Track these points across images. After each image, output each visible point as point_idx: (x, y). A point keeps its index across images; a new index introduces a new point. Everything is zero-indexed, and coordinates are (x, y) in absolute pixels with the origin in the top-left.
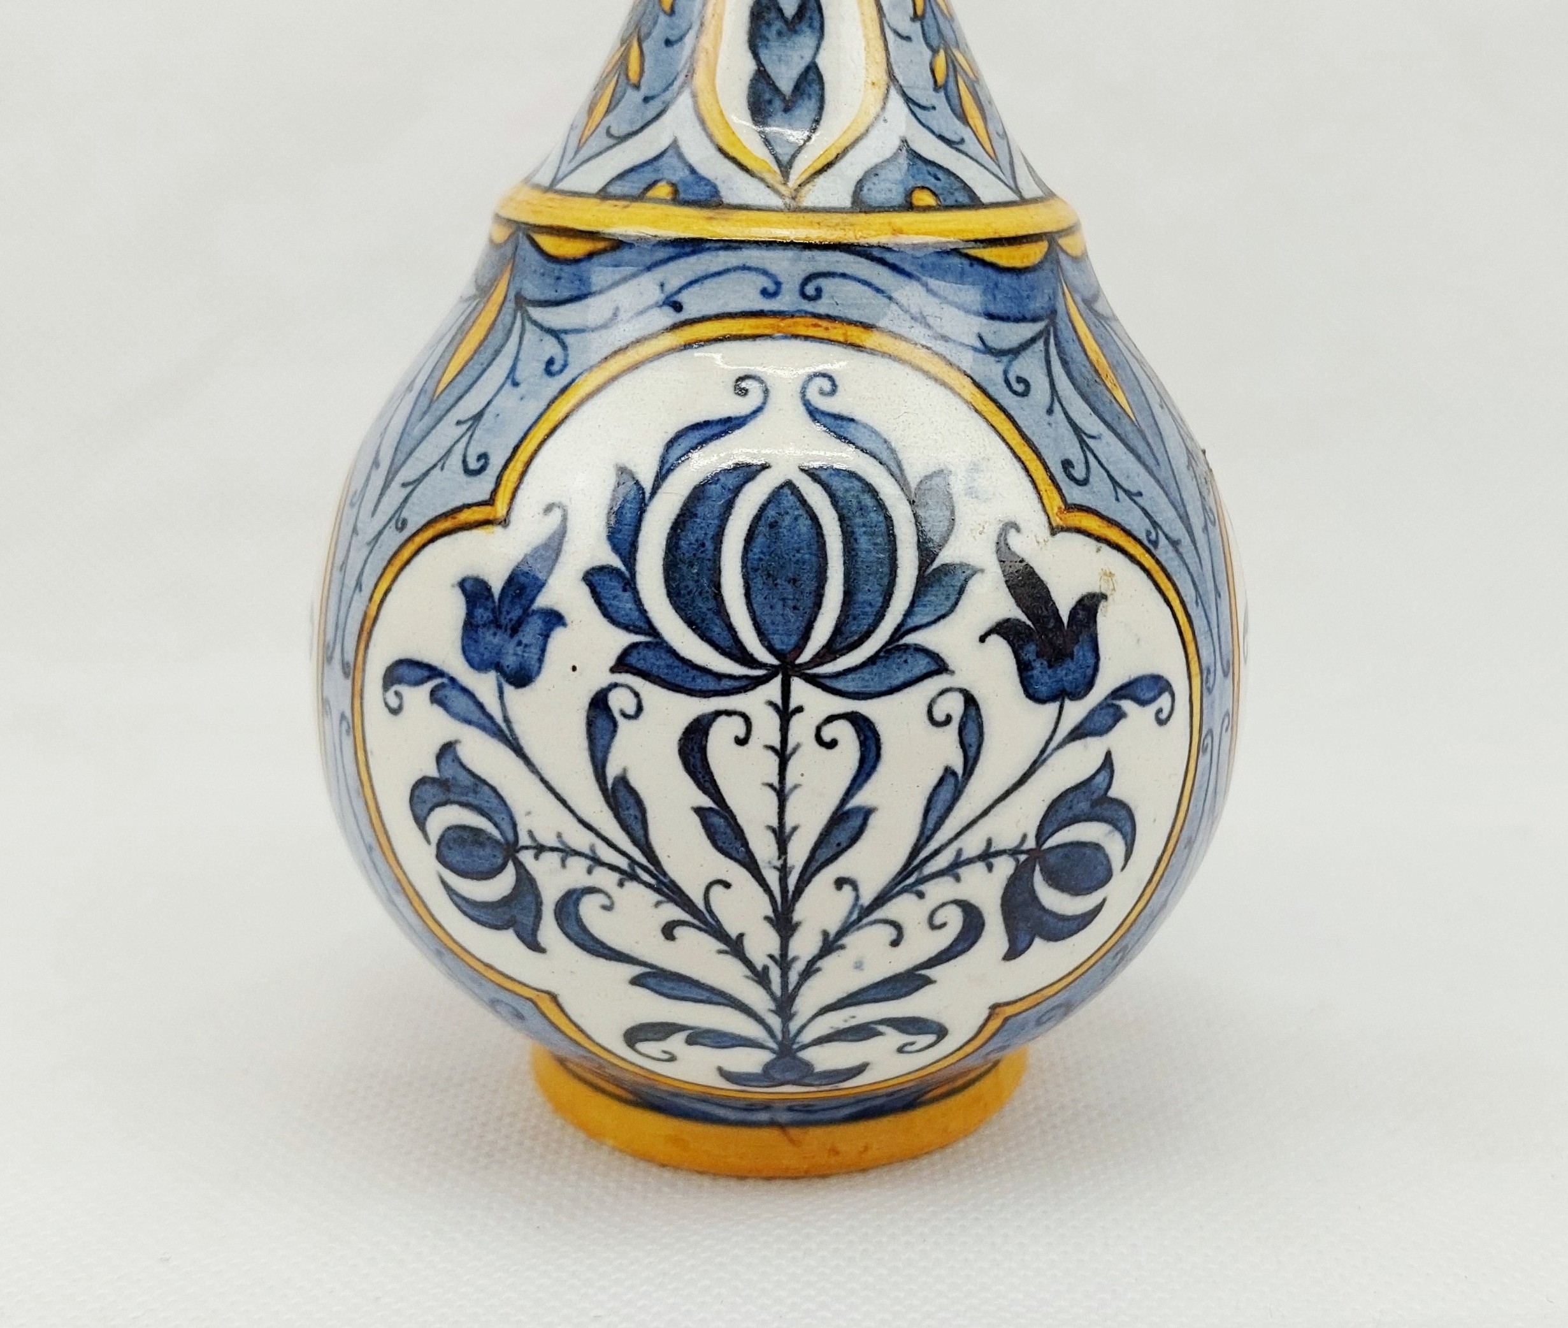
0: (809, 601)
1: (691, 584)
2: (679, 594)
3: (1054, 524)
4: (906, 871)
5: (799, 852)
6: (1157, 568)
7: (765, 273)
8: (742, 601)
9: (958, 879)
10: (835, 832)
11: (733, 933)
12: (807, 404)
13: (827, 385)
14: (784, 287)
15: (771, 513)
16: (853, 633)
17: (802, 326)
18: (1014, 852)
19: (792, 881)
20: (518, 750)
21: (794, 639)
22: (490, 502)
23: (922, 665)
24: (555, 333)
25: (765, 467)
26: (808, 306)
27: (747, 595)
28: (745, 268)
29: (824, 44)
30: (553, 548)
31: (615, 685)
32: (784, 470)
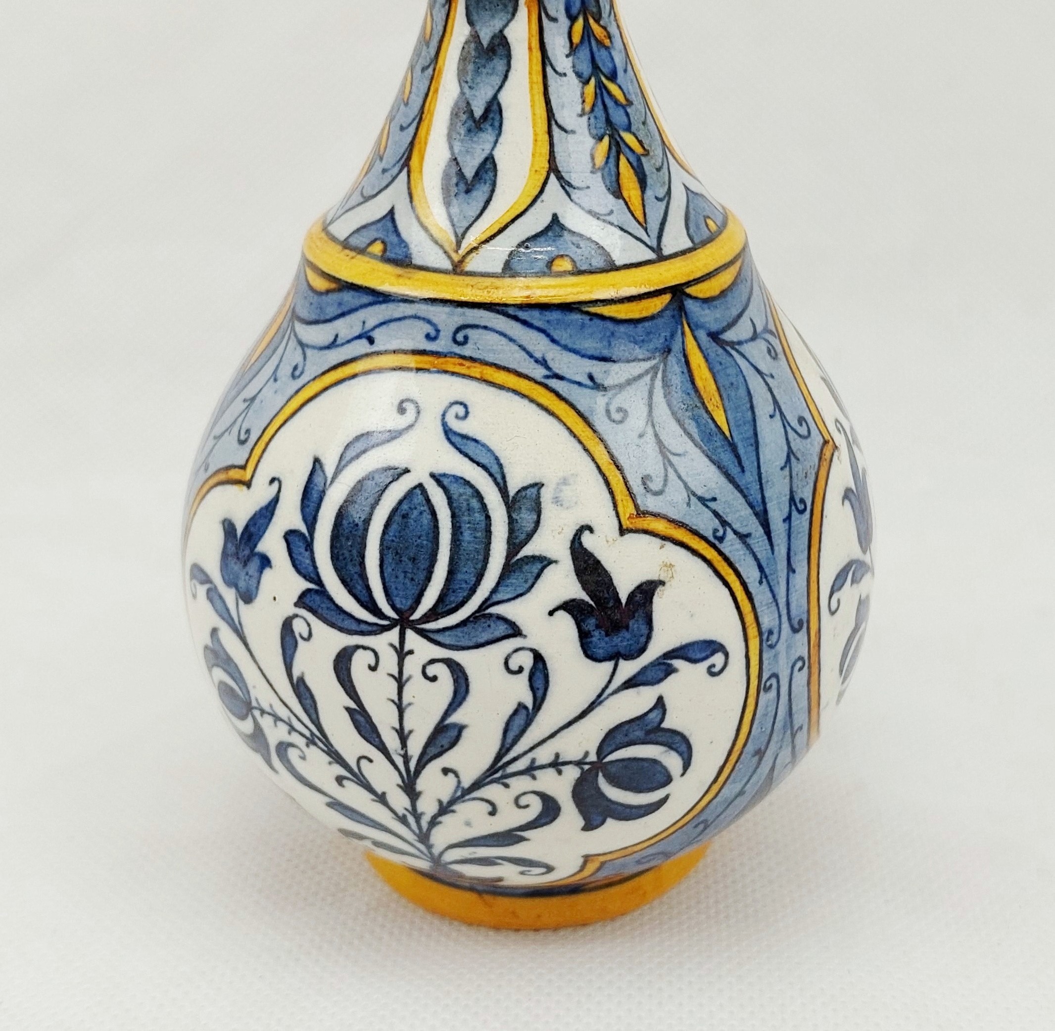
0: (422, 576)
1: (347, 554)
2: (338, 559)
3: (624, 527)
4: (493, 769)
5: (415, 747)
6: (720, 558)
7: (429, 322)
8: (378, 570)
9: (534, 778)
10: (440, 738)
11: (380, 792)
12: (444, 424)
13: (461, 410)
14: (442, 333)
15: (405, 507)
16: (451, 602)
17: (451, 364)
18: (579, 763)
19: (412, 765)
20: (246, 645)
21: (409, 602)
22: (243, 467)
23: (502, 629)
24: (302, 345)
25: (407, 471)
26: (457, 349)
27: (381, 566)
28: (416, 317)
29: (501, 140)
30: (268, 511)
31: (296, 616)
32: (419, 475)
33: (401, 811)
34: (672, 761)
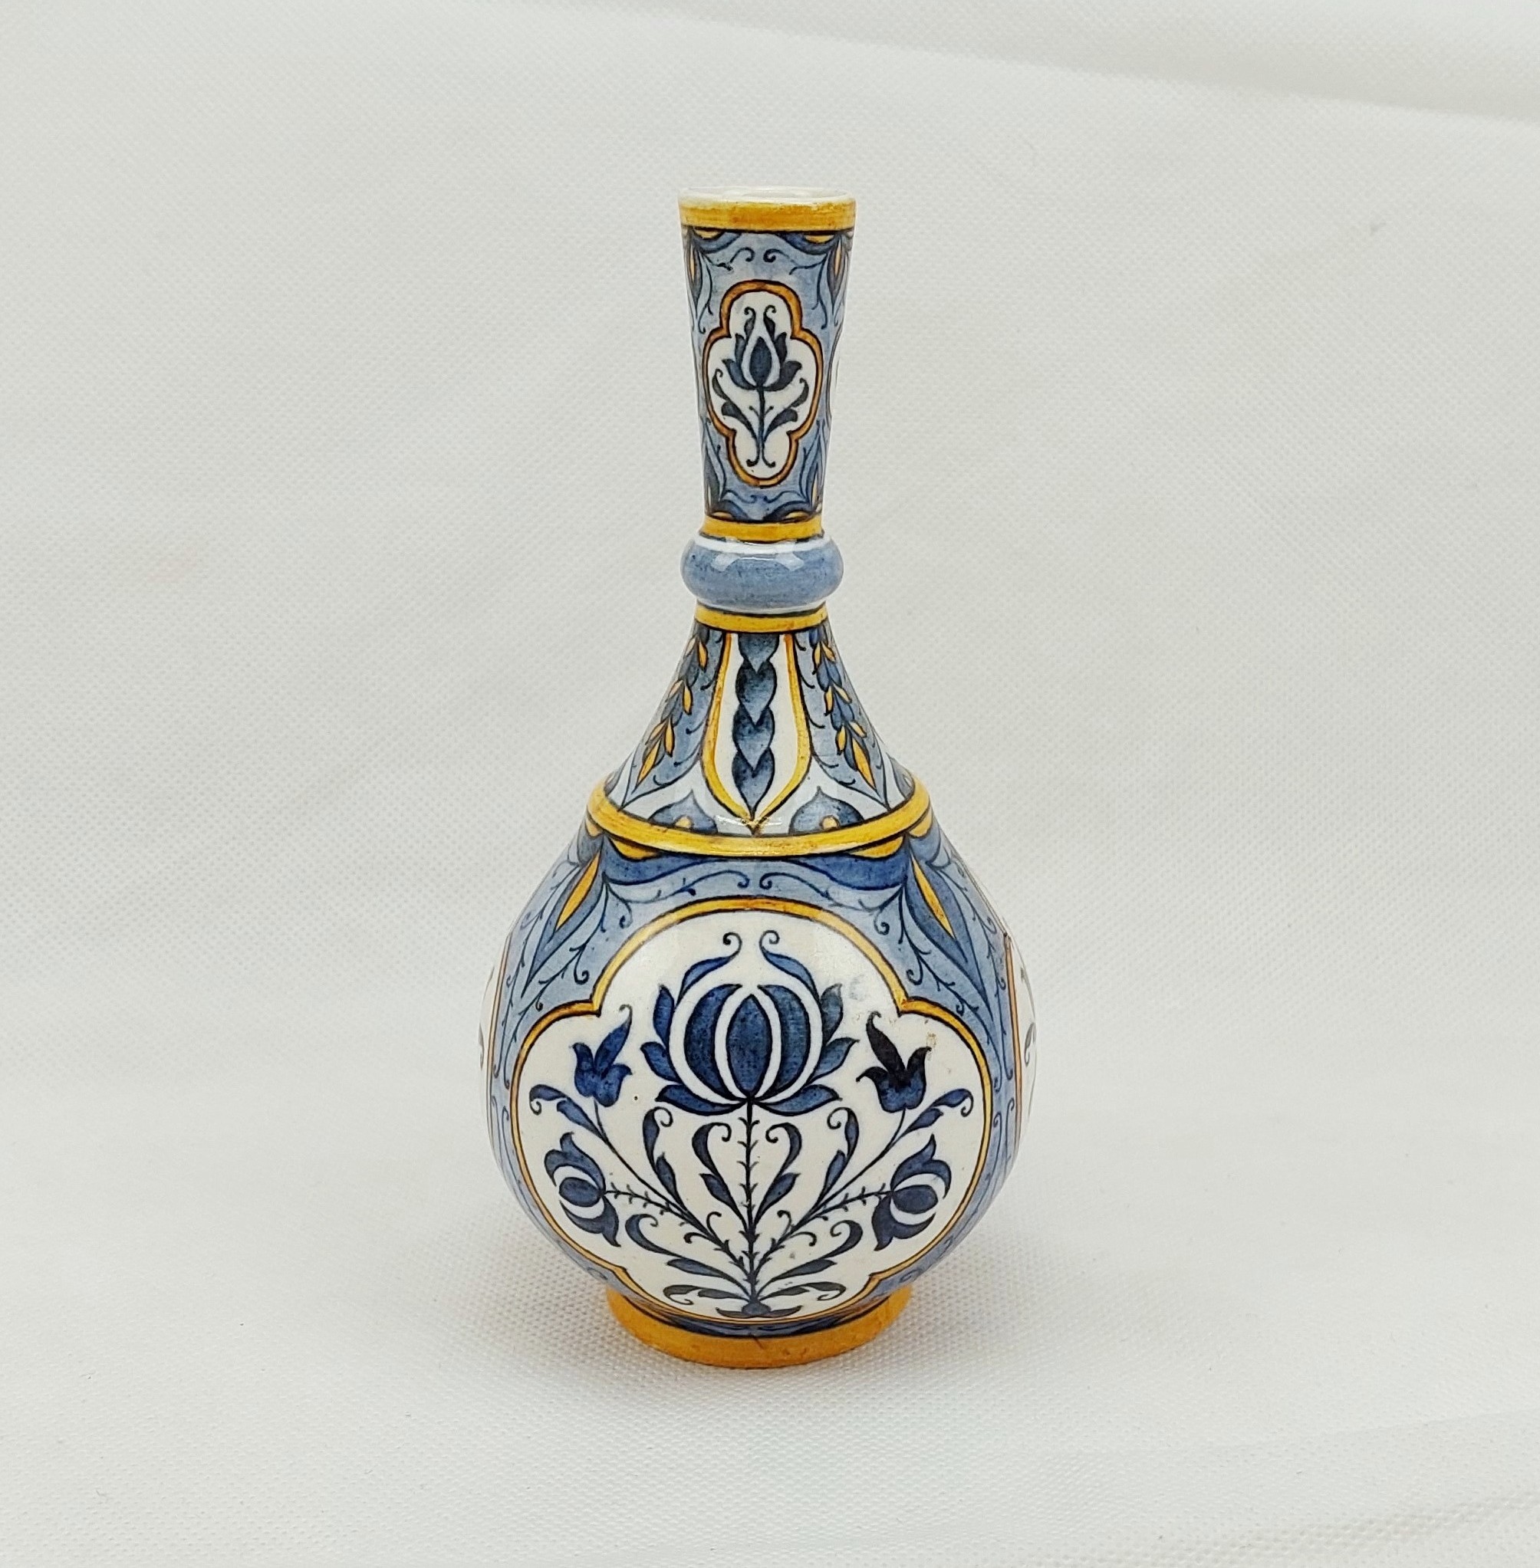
0: (762, 1063)
1: (699, 1055)
2: (692, 1059)
3: (900, 1010)
4: (816, 1207)
5: (757, 1198)
6: (962, 1027)
7: (740, 874)
8: (726, 1063)
9: (846, 1209)
10: (778, 1186)
11: (723, 1240)
12: (762, 948)
13: (773, 937)
14: (751, 882)
15: (742, 1013)
16: (786, 1080)
17: (760, 904)
18: (878, 1194)
19: (754, 1213)
20: (606, 1140)
21: (754, 1085)
22: (590, 1001)
23: (825, 1095)
24: (624, 901)
25: (739, 986)
26: (764, 892)
27: (729, 1060)
28: (730, 872)
30: (622, 1033)
31: (657, 1108)
32: (749, 988)
33: (738, 1254)
34: (938, 1186)
